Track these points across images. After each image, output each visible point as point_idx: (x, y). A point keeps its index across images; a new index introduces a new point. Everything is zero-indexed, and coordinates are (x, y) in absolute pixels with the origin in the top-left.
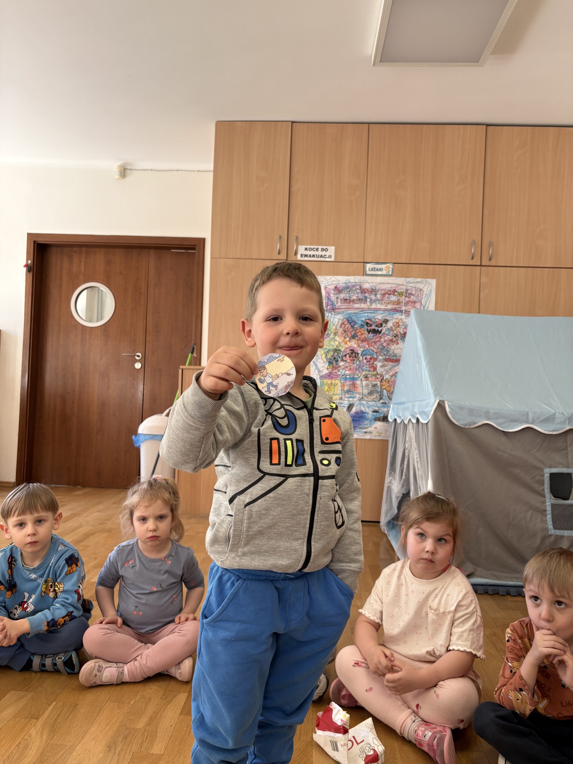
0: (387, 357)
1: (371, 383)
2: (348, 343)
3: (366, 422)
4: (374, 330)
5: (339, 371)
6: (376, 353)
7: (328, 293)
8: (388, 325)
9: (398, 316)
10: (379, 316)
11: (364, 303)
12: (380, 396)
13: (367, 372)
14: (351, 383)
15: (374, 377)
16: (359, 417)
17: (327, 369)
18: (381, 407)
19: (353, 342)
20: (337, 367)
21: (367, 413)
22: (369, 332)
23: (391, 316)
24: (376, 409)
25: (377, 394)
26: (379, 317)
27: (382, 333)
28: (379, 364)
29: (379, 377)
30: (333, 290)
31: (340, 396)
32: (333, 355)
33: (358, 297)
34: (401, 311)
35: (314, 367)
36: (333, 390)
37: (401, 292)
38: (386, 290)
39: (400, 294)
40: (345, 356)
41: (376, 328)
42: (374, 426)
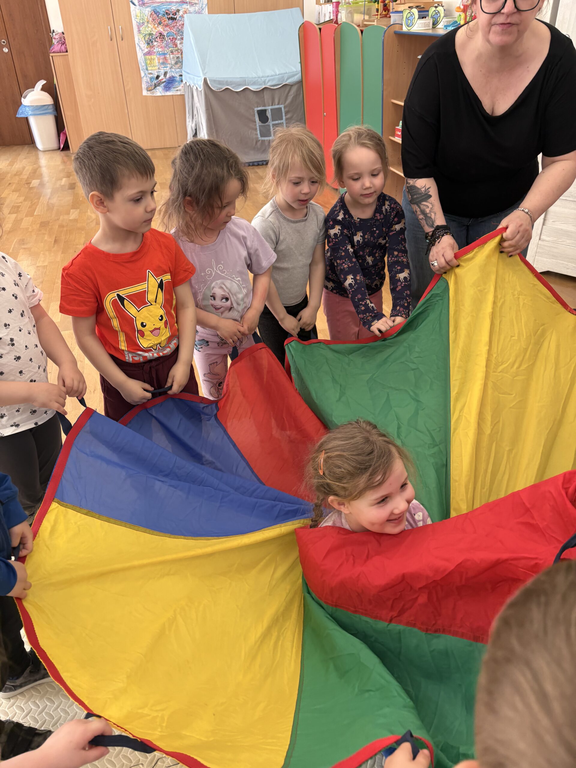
1: (176, 56)
2: (157, 28)
3: (177, 83)
4: (172, 17)
5: (154, 49)
6: (176, 34)
8: (180, 14)
9: (185, 6)
13: (172, 49)
14: (163, 57)
15: (176, 52)
16: (172, 80)
17: (147, 48)
19: (160, 28)
20: (153, 46)
21: (176, 77)
22: (169, 19)
23: (181, 6)
24: (181, 73)
25: (181, 64)
26: (174, 8)
27: (177, 19)
28: (178, 42)
29: (180, 51)
31: (158, 67)
32: (149, 38)
34: (187, 3)
35: (138, 47)
36: (153, 63)
40: (157, 37)
41: (173, 16)
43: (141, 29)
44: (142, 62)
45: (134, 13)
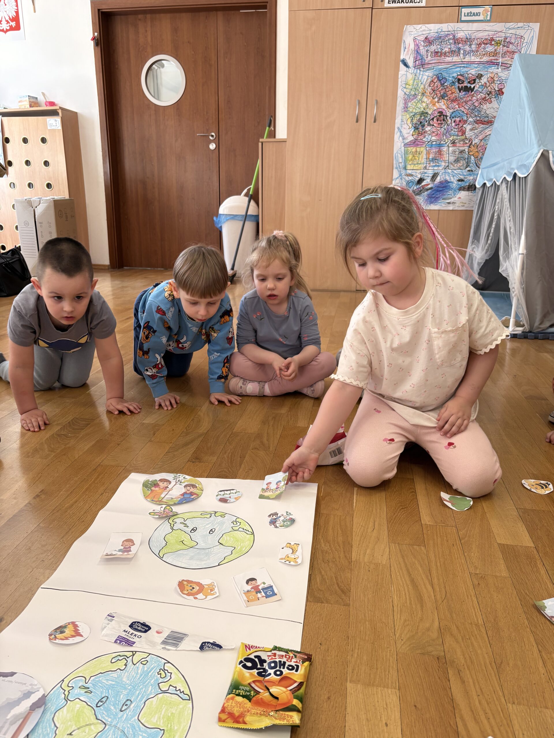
0: (478, 119)
1: (459, 149)
2: (437, 104)
3: (451, 192)
4: (466, 87)
5: (424, 137)
6: (467, 114)
7: (417, 45)
8: (481, 81)
9: (493, 69)
10: (472, 70)
11: (457, 56)
12: (467, 163)
14: (437, 150)
15: (462, 143)
16: (443, 187)
17: (413, 135)
18: (467, 175)
21: (452, 182)
22: (460, 90)
23: (486, 70)
24: (462, 177)
25: (464, 161)
26: (473, 72)
27: (475, 90)
28: (468, 127)
29: (467, 142)
30: (423, 41)
31: (425, 165)
32: (420, 119)
33: (450, 48)
34: (497, 64)
35: (399, 133)
36: (418, 159)
37: (499, 40)
38: (482, 39)
39: (497, 43)
40: (433, 119)
41: (469, 85)
42: (458, 196)
43: (410, 104)
44: (399, 156)
45: (404, 78)
